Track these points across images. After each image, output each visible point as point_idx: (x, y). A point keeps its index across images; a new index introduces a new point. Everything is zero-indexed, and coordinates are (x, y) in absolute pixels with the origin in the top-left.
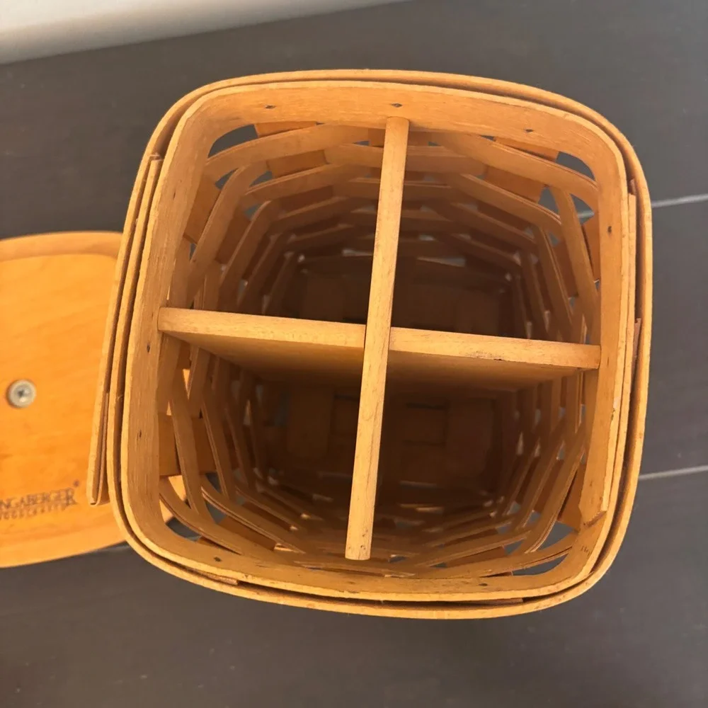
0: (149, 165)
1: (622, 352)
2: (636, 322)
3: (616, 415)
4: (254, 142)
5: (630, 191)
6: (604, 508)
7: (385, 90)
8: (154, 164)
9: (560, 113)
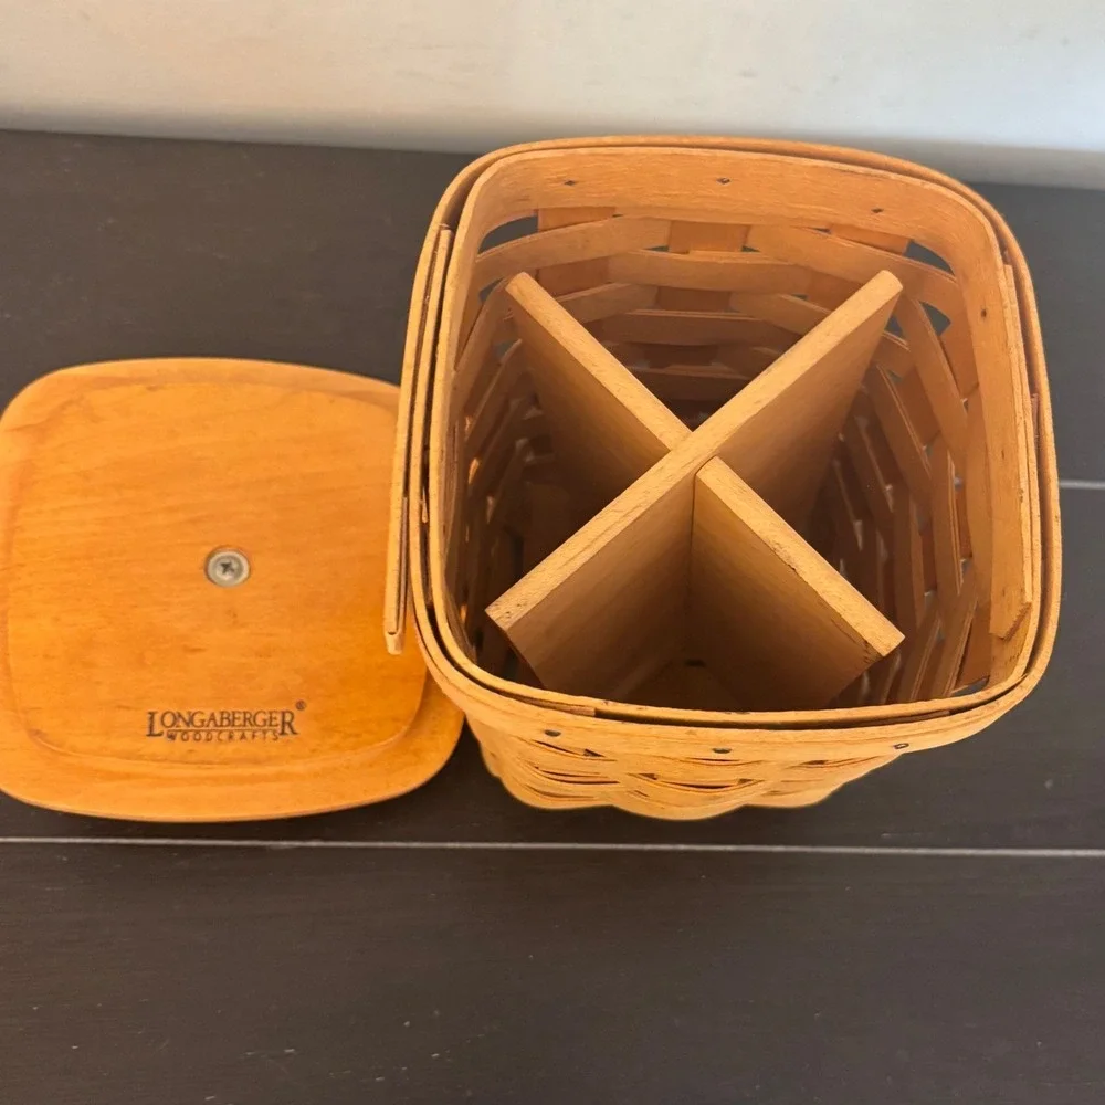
0: (438, 236)
1: (1021, 429)
2: (1032, 397)
3: (1025, 496)
4: (536, 236)
5: (1005, 261)
6: (1028, 598)
7: (714, 158)
8: (446, 234)
9: (918, 182)
